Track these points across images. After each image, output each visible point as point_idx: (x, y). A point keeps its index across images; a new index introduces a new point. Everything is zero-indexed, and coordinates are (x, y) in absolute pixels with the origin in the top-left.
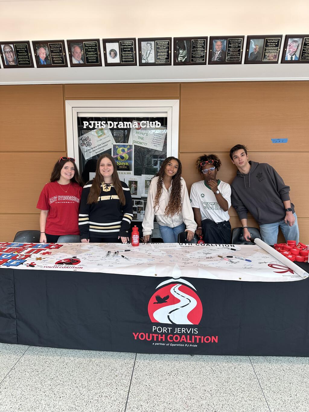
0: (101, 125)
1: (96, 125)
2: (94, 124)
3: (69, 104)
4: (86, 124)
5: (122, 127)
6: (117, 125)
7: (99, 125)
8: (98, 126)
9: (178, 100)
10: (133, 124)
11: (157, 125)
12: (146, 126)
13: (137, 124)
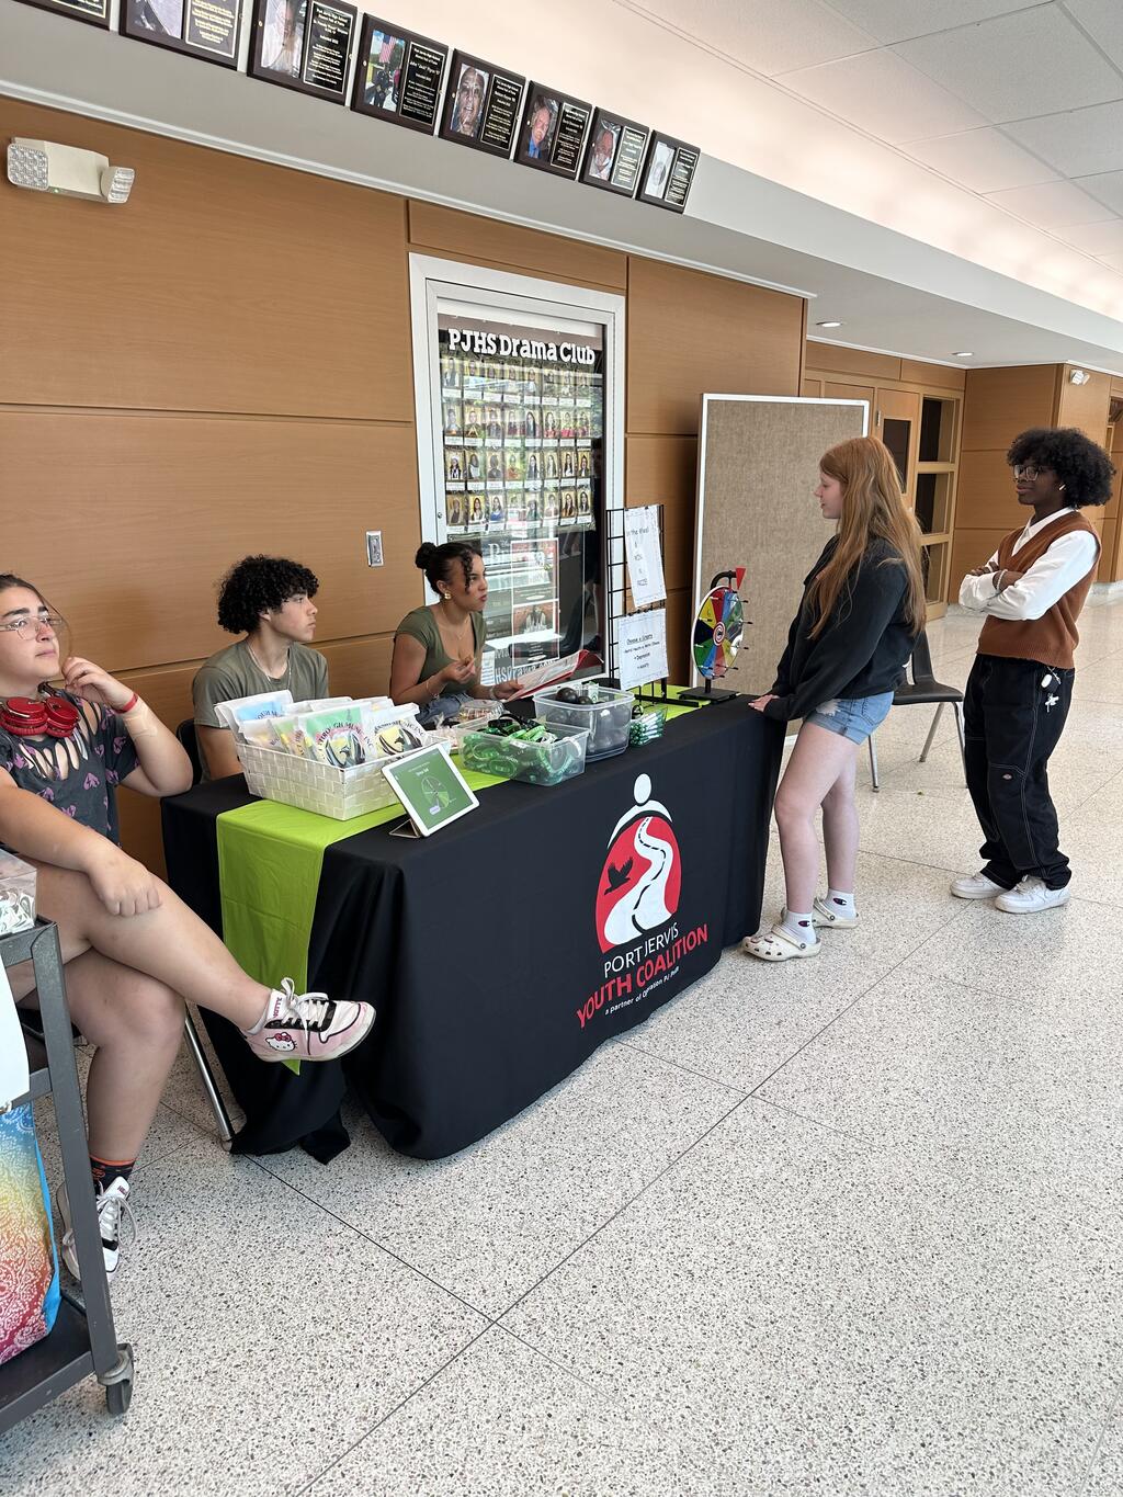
0: (487, 345)
1: (477, 342)
2: (473, 338)
3: (420, 267)
4: (455, 336)
5: (528, 355)
6: (519, 347)
7: (483, 343)
8: (480, 346)
9: (623, 298)
10: (548, 348)
11: (588, 357)
12: (569, 356)
13: (554, 351)
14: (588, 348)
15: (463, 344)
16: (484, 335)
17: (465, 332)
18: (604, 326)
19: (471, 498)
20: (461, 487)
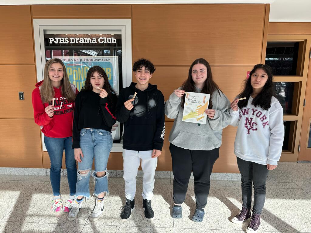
0: (65, 41)
1: (61, 41)
2: (59, 40)
6: (78, 41)
9: (130, 20)
10: (92, 40)
11: (113, 41)
13: (95, 40)
14: (113, 38)
15: (55, 42)
16: (63, 38)
17: (55, 38)
18: (121, 30)
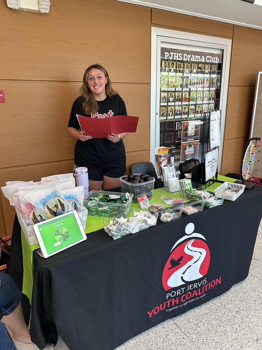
0: (179, 57)
3: (155, 31)
4: (167, 55)
6: (190, 58)
9: (231, 40)
10: (201, 58)
11: (216, 60)
12: (209, 60)
13: (204, 59)
14: (216, 57)
15: (170, 57)
16: (178, 54)
17: (170, 53)
18: (223, 50)
19: (169, 108)
20: (166, 104)
